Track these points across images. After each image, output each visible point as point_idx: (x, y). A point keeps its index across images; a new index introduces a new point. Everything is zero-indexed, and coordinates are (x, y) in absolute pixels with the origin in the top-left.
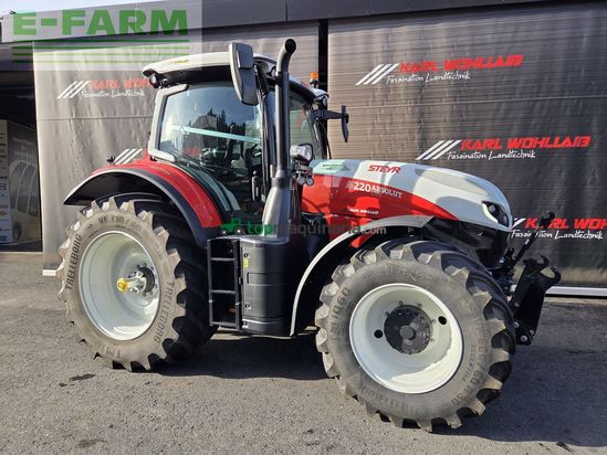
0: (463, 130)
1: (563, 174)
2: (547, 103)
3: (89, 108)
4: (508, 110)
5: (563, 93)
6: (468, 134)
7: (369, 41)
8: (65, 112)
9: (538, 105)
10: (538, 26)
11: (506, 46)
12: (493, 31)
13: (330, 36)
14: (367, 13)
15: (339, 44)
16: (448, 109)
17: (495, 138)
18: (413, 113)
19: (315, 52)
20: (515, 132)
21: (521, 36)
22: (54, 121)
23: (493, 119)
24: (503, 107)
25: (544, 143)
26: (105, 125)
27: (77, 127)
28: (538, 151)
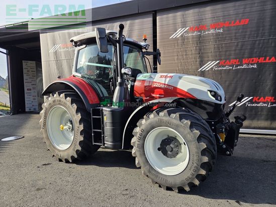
0: (220, 56)
1: (272, 75)
2: (262, 41)
3: (61, 55)
4: (242, 46)
5: (270, 36)
6: (223, 57)
7: (175, 18)
8: (52, 58)
9: (257, 42)
10: (256, 5)
11: (240, 15)
12: (234, 9)
13: (157, 18)
14: (174, 6)
15: (161, 21)
16: (213, 46)
17: (236, 59)
18: (196, 49)
19: (151, 25)
20: (246, 56)
21: (248, 10)
22: (48, 61)
23: (235, 50)
24: (240, 44)
25: (261, 60)
26: (67, 62)
27: (57, 63)
28: (258, 64)
